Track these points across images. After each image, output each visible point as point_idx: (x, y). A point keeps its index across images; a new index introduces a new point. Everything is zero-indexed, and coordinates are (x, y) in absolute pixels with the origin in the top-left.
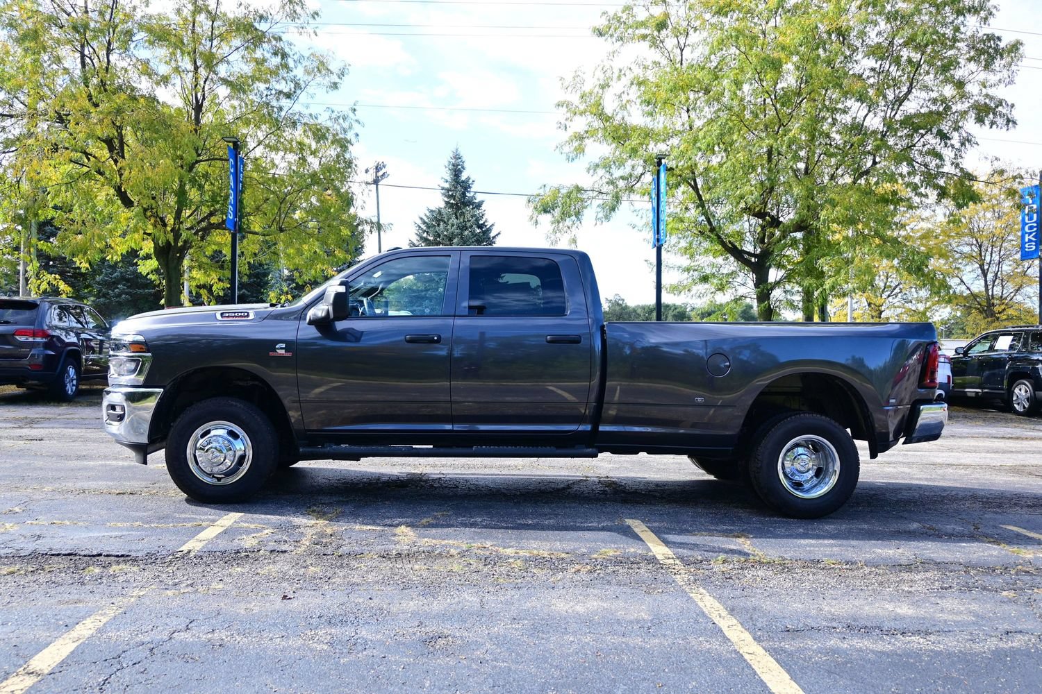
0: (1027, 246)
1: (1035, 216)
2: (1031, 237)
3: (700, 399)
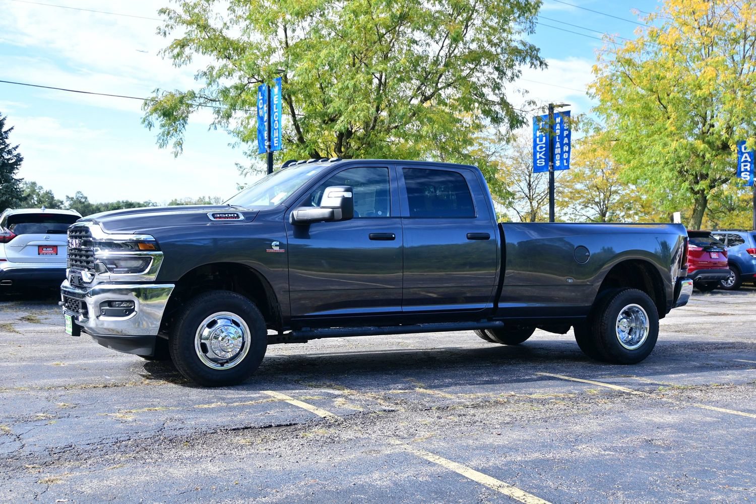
0: (538, 162)
1: (544, 138)
2: (541, 155)
3: (570, 281)
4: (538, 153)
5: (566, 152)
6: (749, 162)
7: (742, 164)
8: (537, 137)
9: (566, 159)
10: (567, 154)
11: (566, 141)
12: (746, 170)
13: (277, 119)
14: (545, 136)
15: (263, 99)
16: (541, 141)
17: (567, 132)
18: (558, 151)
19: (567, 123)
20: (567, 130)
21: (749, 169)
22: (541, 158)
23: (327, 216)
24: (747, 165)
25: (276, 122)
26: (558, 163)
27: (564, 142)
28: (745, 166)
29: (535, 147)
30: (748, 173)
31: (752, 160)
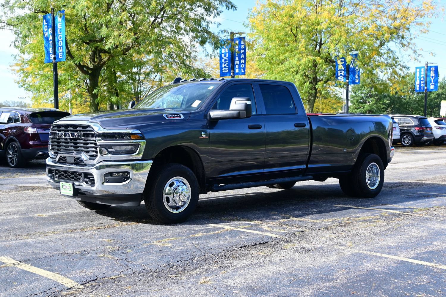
0: (223, 69)
2: (225, 65)
3: (345, 150)
4: (223, 64)
5: (243, 63)
6: (343, 70)
7: (339, 72)
8: (222, 53)
9: (243, 68)
10: (243, 65)
11: (242, 56)
12: (341, 75)
13: (61, 39)
14: (228, 53)
15: (48, 25)
16: (225, 56)
17: (244, 51)
18: (237, 62)
19: (243, 44)
20: (243, 49)
21: (343, 75)
22: (225, 67)
23: (235, 116)
24: (342, 72)
25: (61, 41)
26: (237, 71)
27: (242, 57)
28: (341, 72)
29: (221, 60)
30: (342, 77)
31: (345, 69)
